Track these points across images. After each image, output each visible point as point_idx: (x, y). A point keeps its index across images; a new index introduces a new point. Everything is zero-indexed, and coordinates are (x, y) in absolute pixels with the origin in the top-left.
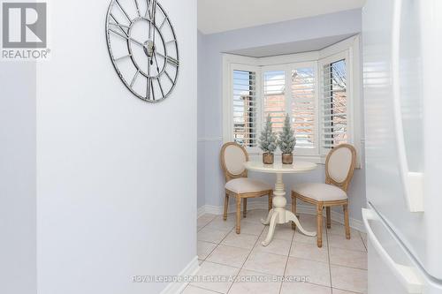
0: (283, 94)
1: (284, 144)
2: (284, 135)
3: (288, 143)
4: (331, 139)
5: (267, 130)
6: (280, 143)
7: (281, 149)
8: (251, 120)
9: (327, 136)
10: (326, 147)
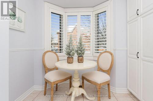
0: (72, 32)
1: (79, 52)
2: (79, 46)
3: (81, 51)
4: (97, 49)
5: (70, 44)
6: (77, 51)
7: (78, 54)
8: (60, 42)
9: (96, 47)
10: (95, 52)
